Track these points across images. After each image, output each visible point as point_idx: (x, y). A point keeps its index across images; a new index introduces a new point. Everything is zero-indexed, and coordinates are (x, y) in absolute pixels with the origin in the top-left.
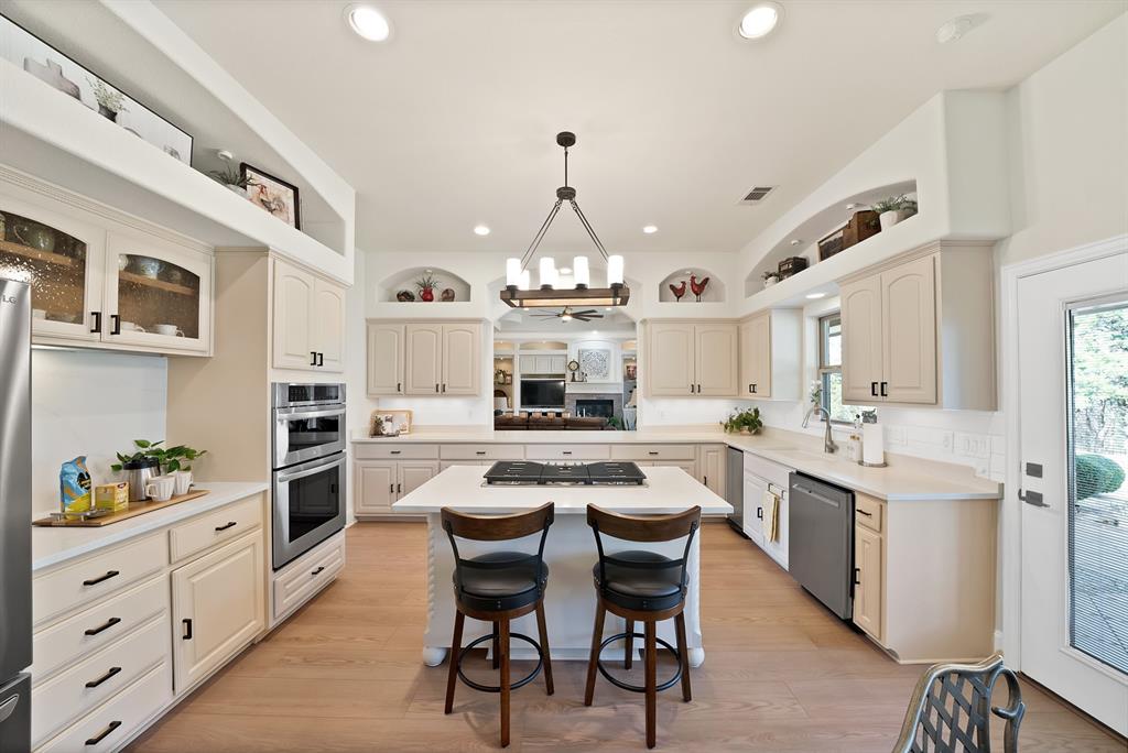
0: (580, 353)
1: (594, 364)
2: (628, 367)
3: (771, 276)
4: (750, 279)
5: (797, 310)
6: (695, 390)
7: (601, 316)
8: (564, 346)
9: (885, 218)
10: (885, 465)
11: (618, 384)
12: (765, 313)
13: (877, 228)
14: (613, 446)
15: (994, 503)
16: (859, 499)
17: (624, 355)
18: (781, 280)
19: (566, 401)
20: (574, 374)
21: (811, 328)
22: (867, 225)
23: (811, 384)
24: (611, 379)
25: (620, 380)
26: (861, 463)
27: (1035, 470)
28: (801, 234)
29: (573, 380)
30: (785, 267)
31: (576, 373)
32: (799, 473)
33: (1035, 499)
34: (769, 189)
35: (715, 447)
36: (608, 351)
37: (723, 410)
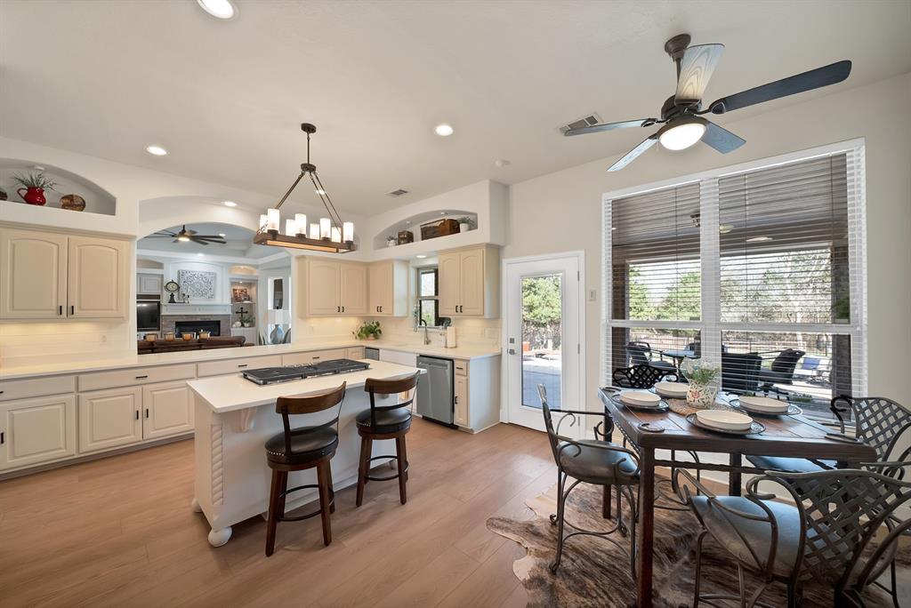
0: (180, 274)
1: (197, 286)
2: (234, 290)
3: (392, 239)
4: (378, 238)
5: (406, 262)
6: (341, 310)
7: (224, 243)
8: (160, 266)
9: (462, 226)
10: (456, 347)
11: (226, 306)
12: (390, 262)
13: (458, 230)
14: (284, 356)
15: (499, 356)
16: (456, 362)
17: (231, 279)
18: (399, 244)
19: (163, 323)
20: (172, 296)
21: (413, 273)
22: (453, 227)
23: (413, 308)
24: (218, 300)
25: (227, 301)
26: (446, 347)
27: (512, 341)
28: (414, 220)
29: (172, 301)
30: (402, 236)
31: (176, 294)
32: (421, 356)
33: (512, 352)
34: (405, 192)
35: (357, 349)
36: (215, 275)
37: (354, 324)
